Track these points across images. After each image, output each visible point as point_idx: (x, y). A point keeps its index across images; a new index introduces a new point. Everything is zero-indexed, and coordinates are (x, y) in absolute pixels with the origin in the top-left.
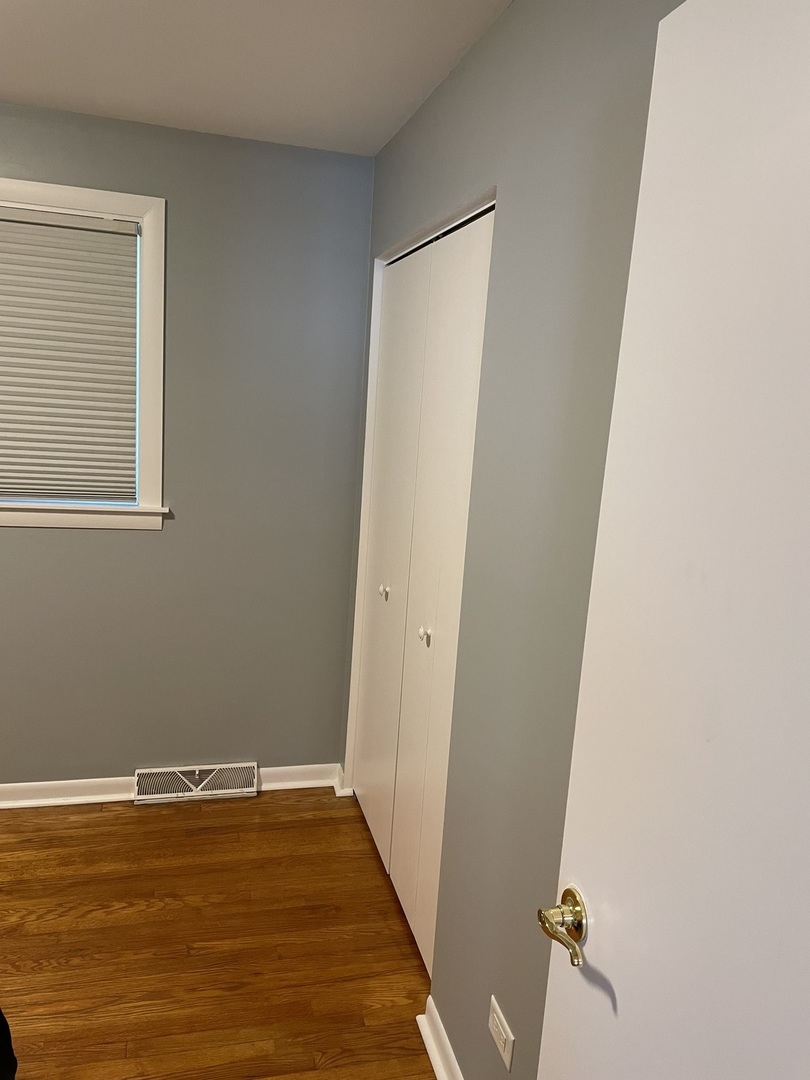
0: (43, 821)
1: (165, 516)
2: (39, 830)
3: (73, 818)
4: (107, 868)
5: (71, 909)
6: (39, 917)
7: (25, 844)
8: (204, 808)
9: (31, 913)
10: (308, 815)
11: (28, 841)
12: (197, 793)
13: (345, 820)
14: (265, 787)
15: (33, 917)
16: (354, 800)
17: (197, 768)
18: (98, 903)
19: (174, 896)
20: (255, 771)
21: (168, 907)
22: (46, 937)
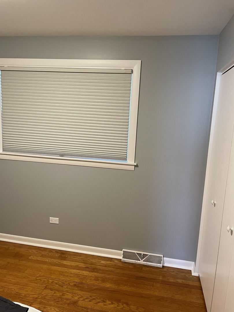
0: (93, 261)
1: (135, 166)
2: (92, 264)
3: (103, 262)
4: (108, 285)
5: (94, 299)
6: (84, 300)
7: (86, 269)
8: (144, 268)
9: (82, 297)
10: (180, 281)
11: (88, 267)
12: (141, 262)
13: (194, 287)
14: (165, 265)
15: (81, 299)
16: (198, 279)
17: (142, 253)
18: (102, 299)
19: (127, 304)
20: (162, 258)
21: (124, 308)
22: (84, 308)
